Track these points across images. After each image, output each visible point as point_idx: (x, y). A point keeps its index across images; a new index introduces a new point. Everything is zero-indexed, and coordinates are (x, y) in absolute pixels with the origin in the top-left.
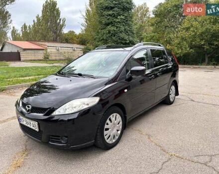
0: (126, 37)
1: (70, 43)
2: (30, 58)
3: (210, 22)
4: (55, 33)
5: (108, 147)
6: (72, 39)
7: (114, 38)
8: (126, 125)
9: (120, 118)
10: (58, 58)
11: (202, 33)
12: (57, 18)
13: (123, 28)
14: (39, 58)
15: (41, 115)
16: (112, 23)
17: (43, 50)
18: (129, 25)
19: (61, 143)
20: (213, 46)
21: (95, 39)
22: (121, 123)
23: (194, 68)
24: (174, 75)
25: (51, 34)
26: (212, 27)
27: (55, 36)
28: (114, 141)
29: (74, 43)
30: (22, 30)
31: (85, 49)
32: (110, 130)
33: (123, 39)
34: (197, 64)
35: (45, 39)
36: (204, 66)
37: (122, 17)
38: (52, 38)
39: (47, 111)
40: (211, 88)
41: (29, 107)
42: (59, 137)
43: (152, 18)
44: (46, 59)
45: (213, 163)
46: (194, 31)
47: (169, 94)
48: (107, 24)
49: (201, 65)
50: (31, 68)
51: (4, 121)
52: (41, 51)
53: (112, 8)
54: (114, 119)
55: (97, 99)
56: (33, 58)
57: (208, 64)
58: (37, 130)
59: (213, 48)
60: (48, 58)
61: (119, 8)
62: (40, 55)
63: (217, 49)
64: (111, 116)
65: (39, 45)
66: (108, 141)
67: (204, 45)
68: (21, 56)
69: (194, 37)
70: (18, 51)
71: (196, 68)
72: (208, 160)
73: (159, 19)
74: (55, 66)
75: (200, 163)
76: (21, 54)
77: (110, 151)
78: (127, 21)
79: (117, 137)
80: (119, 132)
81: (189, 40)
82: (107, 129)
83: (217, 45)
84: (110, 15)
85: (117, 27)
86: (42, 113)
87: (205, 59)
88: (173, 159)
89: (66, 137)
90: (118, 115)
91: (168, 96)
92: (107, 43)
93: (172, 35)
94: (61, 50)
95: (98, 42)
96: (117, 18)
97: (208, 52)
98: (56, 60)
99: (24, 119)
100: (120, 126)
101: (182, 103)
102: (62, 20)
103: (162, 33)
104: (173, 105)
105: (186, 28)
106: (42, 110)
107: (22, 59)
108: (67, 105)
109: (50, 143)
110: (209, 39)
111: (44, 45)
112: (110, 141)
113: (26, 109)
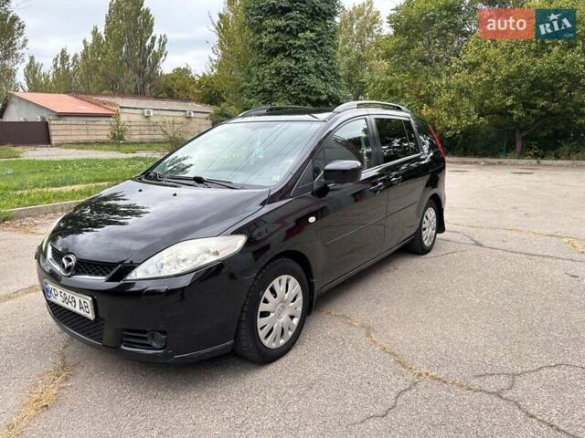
0: (320, 86)
1: (178, 99)
2: (75, 138)
4: (140, 73)
5: (268, 357)
6: (183, 88)
7: (289, 87)
8: (313, 303)
9: (298, 286)
10: (146, 137)
11: (509, 76)
12: (145, 35)
13: (311, 62)
14: (99, 137)
15: (99, 281)
16: (283, 49)
17: (109, 116)
18: (328, 57)
19: (149, 347)
20: (534, 111)
21: (241, 91)
22: (300, 298)
23: (489, 164)
24: (434, 181)
25: (130, 75)
26: (534, 64)
27: (139, 81)
28: (282, 342)
29: (188, 100)
30: (55, 66)
31: (216, 114)
32: (272, 315)
33: (310, 90)
34: (494, 155)
35: (115, 88)
36: (513, 161)
37: (312, 35)
38: (133, 86)
39: (115, 270)
40: (526, 215)
41: (69, 260)
42: (145, 332)
43: (389, 38)
44: (117, 140)
45: (517, 393)
46: (488, 72)
47: (420, 230)
48: (273, 53)
49: (506, 157)
50: (77, 162)
51: (9, 297)
52: (103, 121)
53: (285, 11)
54: (283, 288)
55: (240, 241)
56: (83, 138)
57: (522, 155)
58: (91, 316)
59: (533, 115)
60: (121, 138)
61: (301, 12)
62: (102, 131)
63: (544, 116)
64: (275, 282)
65: (98, 104)
66: (266, 342)
67: (512, 107)
68: (52, 133)
69: (490, 86)
70: (43, 118)
71: (494, 164)
72: (503, 382)
73: (404, 42)
74: (141, 159)
75: (485, 391)
76: (51, 127)
77: (271, 367)
78: (321, 45)
79: (290, 333)
80: (296, 321)
81: (477, 94)
83: (543, 108)
84: (278, 29)
85: (297, 60)
86: (103, 275)
87: (515, 143)
88: (421, 385)
89: (164, 333)
90: (293, 281)
91: (419, 233)
92: (270, 101)
93: (435, 82)
94: (156, 117)
95: (250, 97)
96: (296, 37)
97: (522, 125)
98: (142, 143)
99: (59, 290)
100: (298, 306)
101: (452, 249)
102: (157, 40)
103: (414, 75)
104: (428, 255)
105: (470, 63)
106: (102, 267)
107: (54, 139)
108: (165, 253)
109: (123, 347)
110: (524, 94)
111: (111, 104)
112: (271, 342)
113: (63, 266)
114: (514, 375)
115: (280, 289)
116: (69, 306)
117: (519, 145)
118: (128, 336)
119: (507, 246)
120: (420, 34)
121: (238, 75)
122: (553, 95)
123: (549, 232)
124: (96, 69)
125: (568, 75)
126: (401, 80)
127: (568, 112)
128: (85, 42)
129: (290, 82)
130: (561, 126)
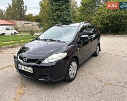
0: (67, 18)
1: (30, 21)
5: (71, 80)
6: (31, 18)
7: (60, 18)
9: (76, 64)
11: (108, 16)
12: (22, 6)
13: (65, 13)
16: (59, 9)
17: (14, 25)
18: (68, 11)
19: (47, 79)
20: (113, 24)
21: (48, 19)
24: (99, 40)
26: (113, 13)
27: (21, 17)
28: (73, 77)
29: (32, 21)
31: (40, 25)
32: (72, 71)
33: (65, 19)
34: (105, 34)
35: (15, 18)
36: (109, 35)
37: (65, 6)
38: (19, 18)
39: (38, 61)
40: (116, 47)
42: (46, 75)
46: (103, 15)
47: (96, 51)
48: (56, 10)
49: (107, 34)
51: (3, 69)
52: (12, 26)
53: (58, 1)
55: (66, 54)
57: (111, 34)
58: (32, 72)
61: (62, 1)
63: (115, 25)
64: (72, 63)
65: (11, 22)
67: (109, 23)
69: (103, 18)
71: (105, 36)
72: (124, 84)
73: (84, 8)
74: (23, 35)
77: (72, 83)
78: (67, 9)
79: (75, 75)
80: (75, 72)
81: (101, 20)
82: (70, 71)
83: (115, 23)
84: (57, 5)
85: (62, 12)
86: (35, 62)
87: (109, 31)
88: (106, 85)
89: (50, 75)
91: (96, 52)
92: (55, 21)
93: (91, 17)
94: (25, 25)
95: (51, 20)
96: (61, 7)
97: (111, 27)
98: (22, 31)
99: (22, 66)
100: (76, 69)
101: (102, 55)
102: (25, 7)
103: (86, 15)
104: (98, 56)
105: (99, 13)
109: (40, 79)
110: (111, 20)
111: (14, 22)
112: (71, 77)
114: (125, 82)
115: (73, 65)
116: (26, 70)
117: (110, 32)
118: (41, 77)
119: (114, 54)
120: (88, 7)
121: (48, 16)
122: (118, 20)
123: (122, 51)
124: (10, 14)
125: (121, 16)
126: (83, 17)
127: (121, 24)
128: (7, 7)
130: (119, 27)
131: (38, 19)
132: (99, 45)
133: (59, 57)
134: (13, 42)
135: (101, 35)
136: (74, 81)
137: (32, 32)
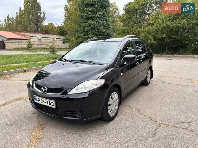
0: (104, 30)
1: (50, 34)
2: (14, 47)
3: (170, 19)
4: (37, 25)
5: (110, 119)
6: (52, 30)
7: (94, 31)
8: (121, 100)
9: (118, 96)
10: (39, 47)
11: (163, 28)
12: (38, 12)
13: (101, 23)
14: (23, 47)
15: (58, 95)
16: (92, 18)
17: (26, 39)
18: (106, 20)
19: (75, 117)
20: (171, 39)
21: (77, 31)
22: (118, 100)
23: (157, 56)
24: (150, 61)
25: (33, 26)
26: (171, 24)
27: (36, 27)
28: (114, 114)
29: (54, 34)
30: (5, 22)
31: (65, 39)
32: (111, 105)
33: (101, 32)
34: (159, 53)
35: (28, 30)
36: (165, 55)
37: (101, 13)
38: (34, 29)
39: (63, 91)
40: (175, 72)
41: (45, 88)
42: (74, 112)
43: (123, 15)
44: (30, 48)
45: (192, 128)
46: (157, 27)
47: (147, 77)
48: (89, 19)
49: (163, 54)
50: (18, 55)
51: (11, 102)
52: (24, 41)
53: (92, 5)
54: (114, 96)
55: (103, 81)
56: (17, 47)
57: (168, 53)
58: (54, 107)
59: (171, 41)
60: (31, 47)
61: (98, 5)
62: (24, 45)
63: (174, 41)
64: (112, 94)
65: (22, 35)
66: (110, 114)
67: (164, 38)
68: (6, 45)
69: (157, 31)
70: (2, 40)
71: (159, 56)
72: (187, 125)
73: (128, 16)
74: (40, 54)
75: (182, 128)
76: (5, 43)
77: (111, 123)
78: (105, 16)
79: (116, 112)
80: (117, 107)
81: (153, 34)
82: (110, 105)
83: (174, 38)
84: (90, 11)
85: (96, 22)
86: (59, 93)
87: (165, 49)
88: (162, 127)
89: (81, 112)
90: (116, 94)
91: (146, 79)
92: (87, 35)
93: (139, 29)
94: (43, 40)
95: (80, 34)
96: (96, 14)
97: (168, 44)
98: (38, 49)
100: (117, 103)
101: (156, 84)
102: (42, 14)
103: (132, 27)
105: (151, 24)
106: (58, 90)
107: (6, 47)
108: (80, 85)
109: (65, 117)
110: (168, 33)
111: (27, 35)
112: (111, 114)
113: (42, 90)
114: (189, 123)
115: (113, 97)
116: (45, 104)
117: (166, 50)
118: (67, 113)
119: (173, 82)
120: (134, 14)
121: (76, 26)
122: (177, 34)
124: (21, 23)
125: (182, 28)
126: (128, 28)
127: (182, 39)
129: (94, 29)
130: (180, 44)
131: (61, 32)
132: (151, 68)
133: (93, 86)
134: (25, 63)
135: (153, 55)
136: (114, 120)
137: (53, 50)
